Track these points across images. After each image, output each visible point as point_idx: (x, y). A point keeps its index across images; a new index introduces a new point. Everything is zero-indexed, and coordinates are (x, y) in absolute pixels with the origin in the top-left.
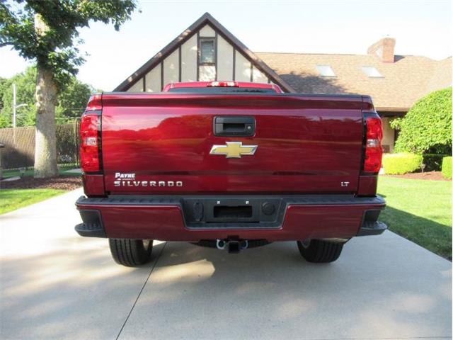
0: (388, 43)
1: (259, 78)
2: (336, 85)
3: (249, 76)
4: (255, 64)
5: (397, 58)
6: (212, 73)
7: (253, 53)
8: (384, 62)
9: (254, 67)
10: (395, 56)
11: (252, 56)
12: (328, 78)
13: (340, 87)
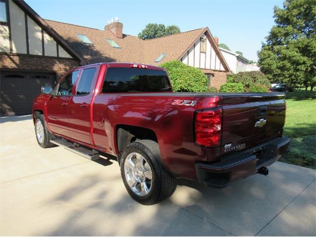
0: (119, 26)
1: (49, 41)
2: (95, 50)
3: (41, 38)
4: (46, 29)
5: (124, 36)
6: (5, 32)
7: (43, 20)
8: (118, 37)
9: (44, 32)
10: (123, 35)
11: (43, 23)
12: (88, 45)
13: (98, 52)
